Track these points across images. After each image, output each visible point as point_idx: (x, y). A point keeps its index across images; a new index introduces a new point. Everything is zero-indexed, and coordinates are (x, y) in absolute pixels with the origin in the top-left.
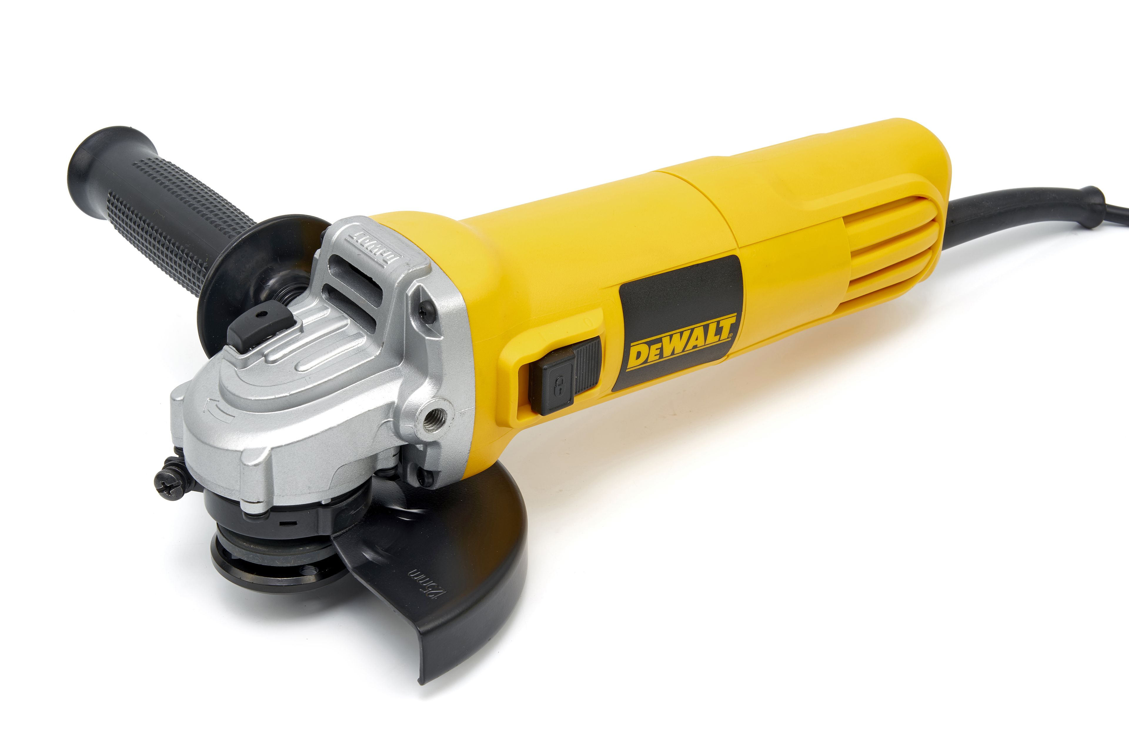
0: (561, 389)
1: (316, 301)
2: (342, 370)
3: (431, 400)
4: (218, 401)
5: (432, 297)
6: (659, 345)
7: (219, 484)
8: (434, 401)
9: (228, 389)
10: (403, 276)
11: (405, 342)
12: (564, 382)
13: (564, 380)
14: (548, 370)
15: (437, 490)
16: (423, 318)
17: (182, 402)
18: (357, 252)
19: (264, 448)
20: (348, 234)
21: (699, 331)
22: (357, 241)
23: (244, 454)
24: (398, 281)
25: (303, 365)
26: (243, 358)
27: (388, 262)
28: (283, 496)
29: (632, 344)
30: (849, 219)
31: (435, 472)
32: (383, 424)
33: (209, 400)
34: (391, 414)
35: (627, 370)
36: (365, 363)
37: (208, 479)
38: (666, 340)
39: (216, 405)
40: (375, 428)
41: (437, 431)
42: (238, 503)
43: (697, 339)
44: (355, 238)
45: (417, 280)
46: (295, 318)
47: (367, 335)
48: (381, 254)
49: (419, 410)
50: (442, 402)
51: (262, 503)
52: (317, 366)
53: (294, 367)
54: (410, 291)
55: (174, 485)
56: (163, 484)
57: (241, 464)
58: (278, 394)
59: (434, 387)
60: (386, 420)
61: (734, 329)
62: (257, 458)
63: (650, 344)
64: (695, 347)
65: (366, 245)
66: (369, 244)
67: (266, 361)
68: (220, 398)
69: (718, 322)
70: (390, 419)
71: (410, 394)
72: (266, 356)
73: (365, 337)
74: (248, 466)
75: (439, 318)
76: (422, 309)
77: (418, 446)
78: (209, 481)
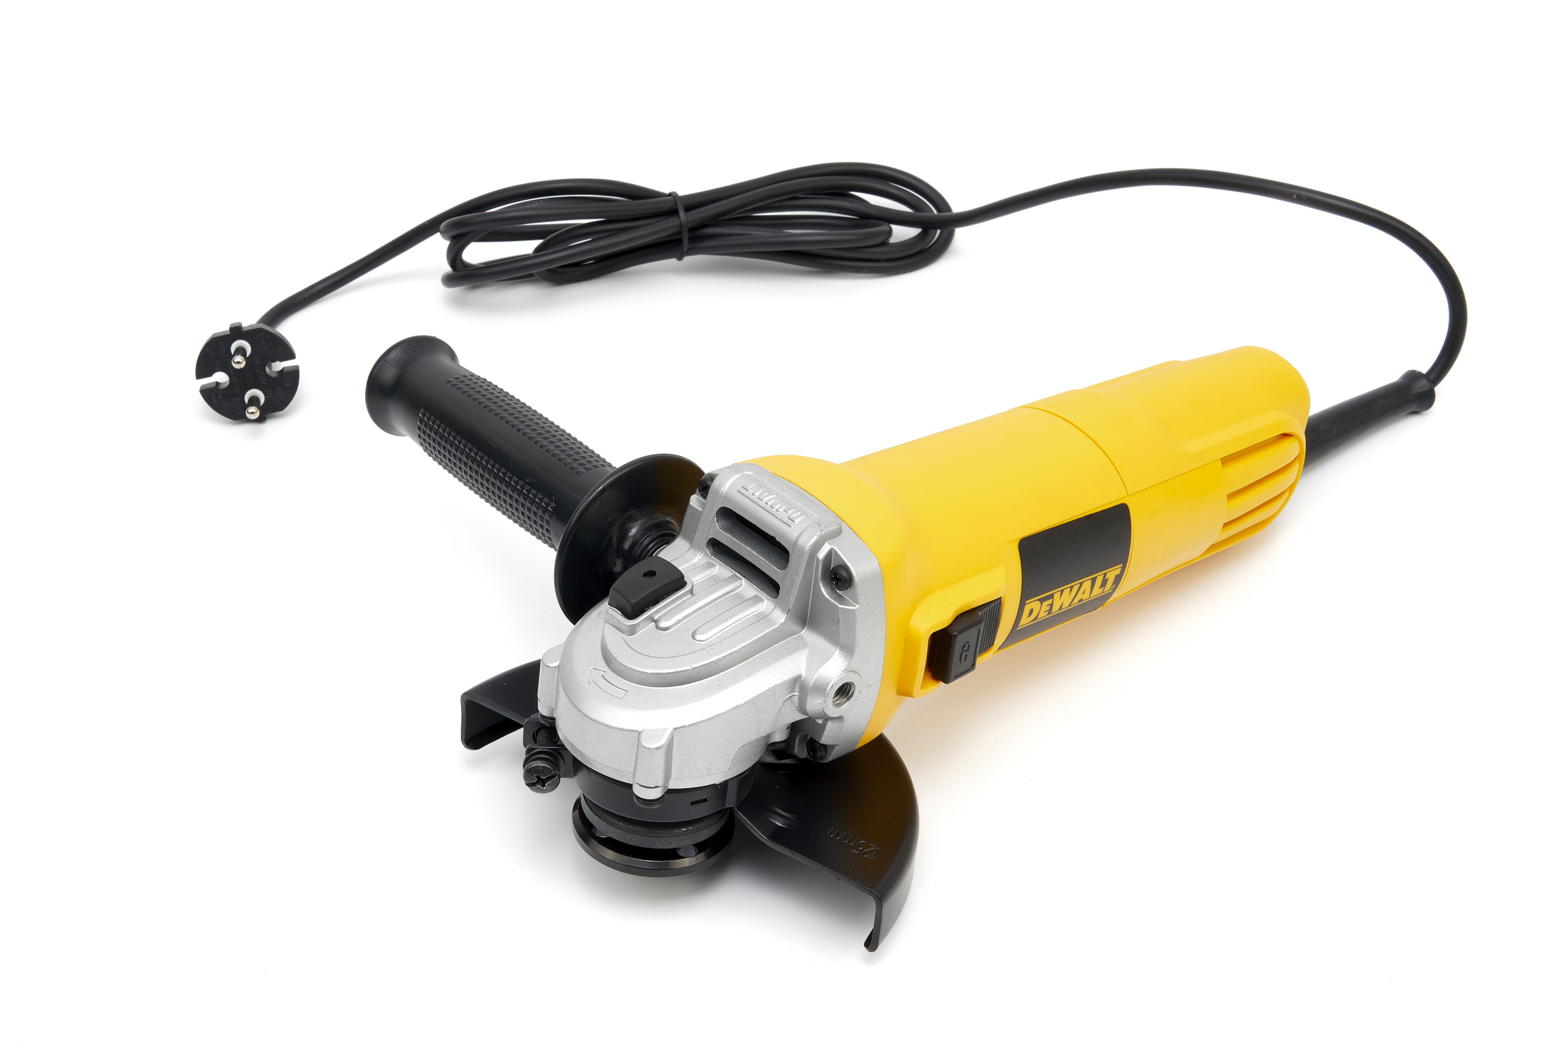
0: (966, 655)
1: (699, 555)
2: (747, 640)
3: (843, 674)
4: (603, 670)
5: (847, 562)
6: (1050, 602)
7: (607, 765)
8: (846, 674)
9: (615, 657)
10: (815, 538)
11: (809, 607)
12: (970, 648)
13: (970, 646)
14: (959, 636)
15: (828, 763)
16: (837, 584)
17: (557, 669)
18: (755, 507)
19: (666, 729)
20: (741, 485)
21: (1087, 585)
22: (754, 495)
23: (643, 736)
24: (810, 544)
25: (701, 633)
26: (632, 624)
27: (795, 521)
28: (680, 779)
29: (1027, 602)
30: (1226, 461)
31: (829, 745)
32: (788, 698)
33: (593, 670)
34: (797, 689)
35: (1018, 629)
36: (769, 632)
37: (594, 758)
38: (1057, 596)
39: (602, 676)
40: (780, 703)
41: (844, 706)
42: (630, 786)
43: (1084, 593)
44: (750, 490)
45: (829, 542)
46: (684, 577)
47: (769, 598)
48: (785, 511)
49: (830, 685)
50: (853, 674)
51: (658, 788)
52: (717, 635)
53: (691, 635)
54: (822, 555)
57: (640, 746)
58: (679, 667)
59: (846, 660)
60: (791, 695)
61: (1118, 579)
62: (659, 740)
63: (1042, 601)
64: (1081, 600)
65: (765, 500)
66: (768, 498)
67: (659, 628)
68: (606, 668)
69: (1105, 574)
70: (795, 693)
71: (819, 667)
72: (655, 621)
73: (767, 601)
74: (647, 748)
75: (856, 585)
76: (835, 574)
77: (817, 720)
78: (594, 760)
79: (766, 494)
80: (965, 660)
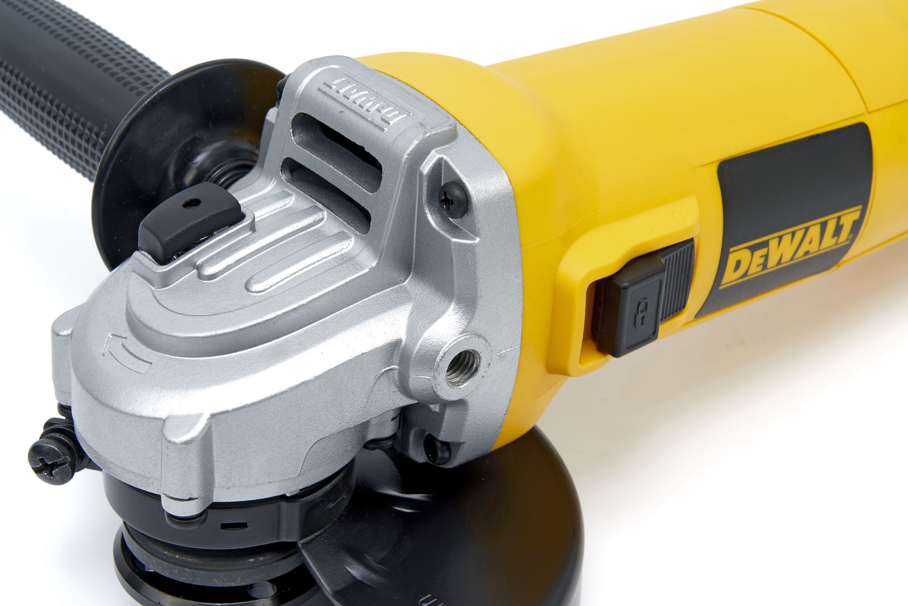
0: (643, 317)
1: (271, 184)
2: (320, 290)
3: (459, 338)
4: (126, 338)
5: (462, 176)
6: (763, 251)
7: (127, 468)
8: (463, 338)
9: (141, 319)
10: (416, 142)
11: (414, 246)
12: (648, 307)
13: (649, 304)
14: (630, 289)
15: (455, 468)
16: (448, 209)
17: (70, 338)
18: (339, 108)
19: (200, 416)
20: (323, 82)
21: (815, 231)
22: (338, 92)
23: (168, 424)
24: (408, 151)
25: (258, 282)
26: (163, 270)
27: (390, 122)
28: (228, 488)
29: (732, 249)
31: (454, 443)
32: (383, 373)
33: (111, 336)
34: (396, 359)
35: (721, 287)
36: (355, 279)
37: (111, 460)
38: (773, 243)
39: (123, 345)
40: (371, 379)
41: (465, 385)
42: (157, 497)
43: (810, 243)
44: (334, 87)
45: (436, 149)
46: (243, 210)
47: (356, 235)
48: (378, 110)
49: (441, 353)
50: (475, 340)
51: (195, 501)
52: (280, 284)
53: (243, 285)
54: (426, 167)
55: (58, 463)
56: (42, 460)
57: (164, 440)
58: (221, 328)
59: (464, 317)
60: (388, 368)
61: (857, 226)
62: (189, 431)
63: (753, 249)
64: (807, 253)
65: (352, 98)
66: (356, 95)
67: (200, 276)
68: (128, 334)
69: (839, 218)
70: (393, 366)
71: (426, 328)
72: (199, 268)
73: (353, 239)
74: (174, 443)
75: (474, 209)
76: (445, 194)
77: (432, 406)
78: (112, 463)
79: (355, 90)
80: (642, 323)
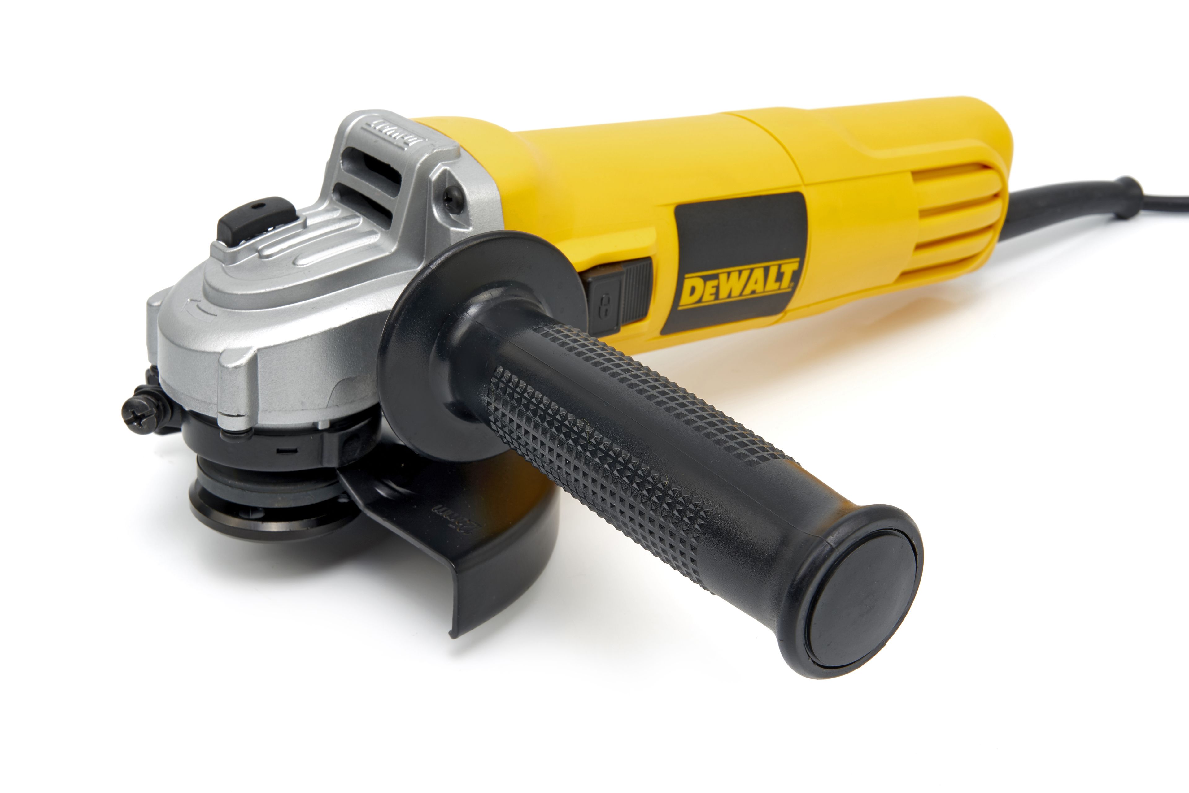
0: (607, 310)
4: (200, 301)
5: (460, 181)
6: (714, 283)
7: (193, 397)
9: (211, 284)
10: (426, 156)
13: (611, 300)
14: (594, 284)
16: (450, 208)
17: (160, 306)
18: (374, 138)
19: (249, 349)
20: (365, 123)
22: (375, 128)
23: (223, 355)
24: (419, 164)
25: (303, 258)
26: (231, 251)
27: (410, 144)
28: (269, 412)
29: (687, 276)
30: (919, 175)
33: (189, 301)
35: (680, 308)
36: (377, 259)
37: (182, 391)
38: (723, 277)
39: (198, 306)
42: (214, 419)
43: (756, 283)
44: (373, 126)
45: (443, 162)
46: (298, 214)
47: (382, 231)
48: (403, 138)
51: (242, 417)
52: (319, 261)
53: (292, 261)
54: (434, 175)
55: (146, 415)
56: (133, 413)
57: (219, 366)
58: (270, 287)
61: (796, 276)
62: (238, 359)
63: (706, 279)
64: (753, 292)
65: (384, 131)
66: (388, 129)
67: (261, 257)
68: (202, 297)
69: (780, 266)
72: (259, 251)
73: (379, 235)
74: (227, 368)
75: (468, 207)
76: (447, 196)
78: (183, 394)
79: (388, 127)
80: (606, 315)
